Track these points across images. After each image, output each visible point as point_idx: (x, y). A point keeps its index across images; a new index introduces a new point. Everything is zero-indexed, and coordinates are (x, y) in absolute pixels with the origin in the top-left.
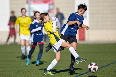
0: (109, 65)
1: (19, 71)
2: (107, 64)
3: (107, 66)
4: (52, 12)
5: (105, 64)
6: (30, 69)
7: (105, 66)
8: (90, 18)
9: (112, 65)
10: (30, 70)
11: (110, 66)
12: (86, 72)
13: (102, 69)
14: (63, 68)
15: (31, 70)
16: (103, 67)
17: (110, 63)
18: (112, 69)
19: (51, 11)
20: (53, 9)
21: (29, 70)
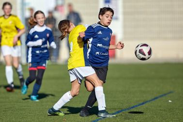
0: (156, 98)
1: (5, 108)
2: (153, 98)
3: (152, 100)
4: (61, 11)
5: (150, 98)
6: (24, 106)
7: (150, 101)
8: (125, 20)
9: (160, 99)
10: (24, 108)
11: (157, 100)
12: (117, 110)
13: (144, 105)
14: (80, 103)
15: (26, 107)
16: (146, 102)
17: (158, 95)
18: (160, 106)
19: (60, 8)
20: (62, 6)
21: (22, 108)
